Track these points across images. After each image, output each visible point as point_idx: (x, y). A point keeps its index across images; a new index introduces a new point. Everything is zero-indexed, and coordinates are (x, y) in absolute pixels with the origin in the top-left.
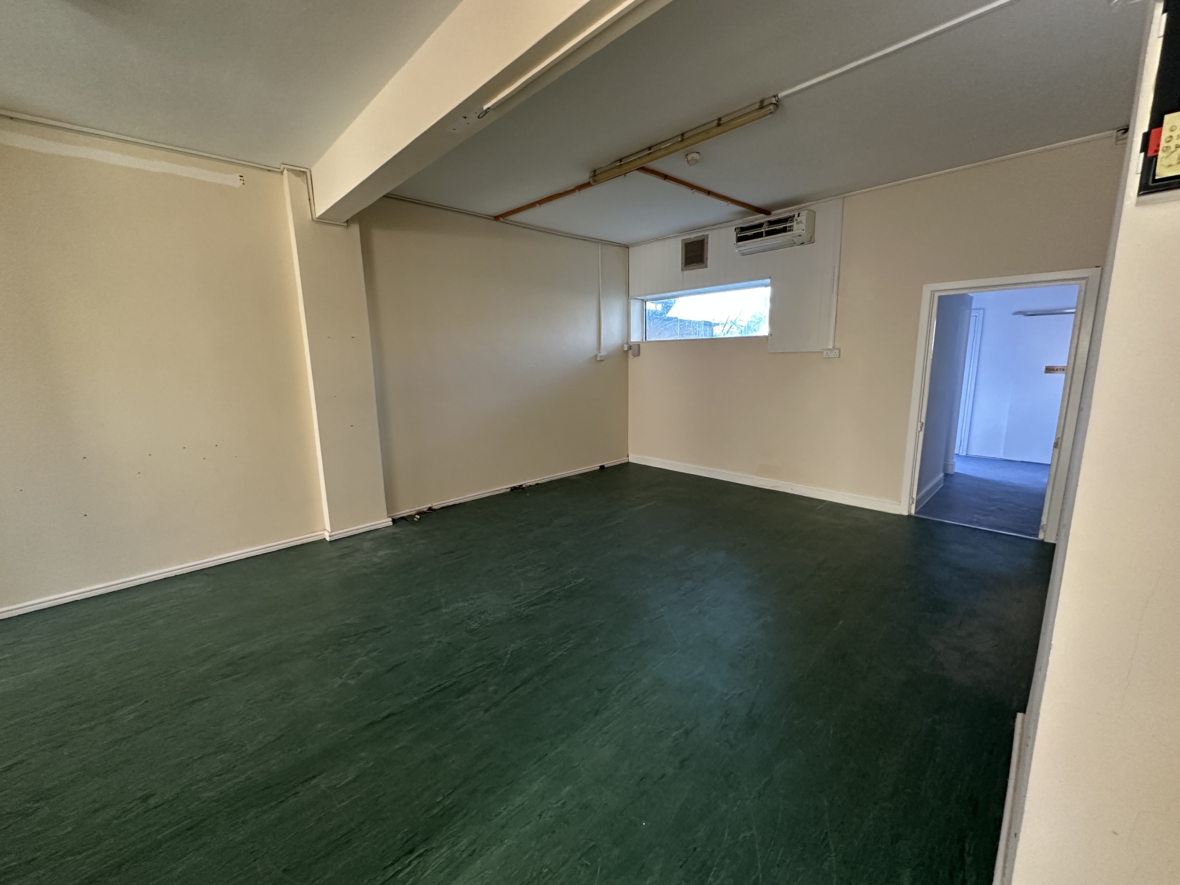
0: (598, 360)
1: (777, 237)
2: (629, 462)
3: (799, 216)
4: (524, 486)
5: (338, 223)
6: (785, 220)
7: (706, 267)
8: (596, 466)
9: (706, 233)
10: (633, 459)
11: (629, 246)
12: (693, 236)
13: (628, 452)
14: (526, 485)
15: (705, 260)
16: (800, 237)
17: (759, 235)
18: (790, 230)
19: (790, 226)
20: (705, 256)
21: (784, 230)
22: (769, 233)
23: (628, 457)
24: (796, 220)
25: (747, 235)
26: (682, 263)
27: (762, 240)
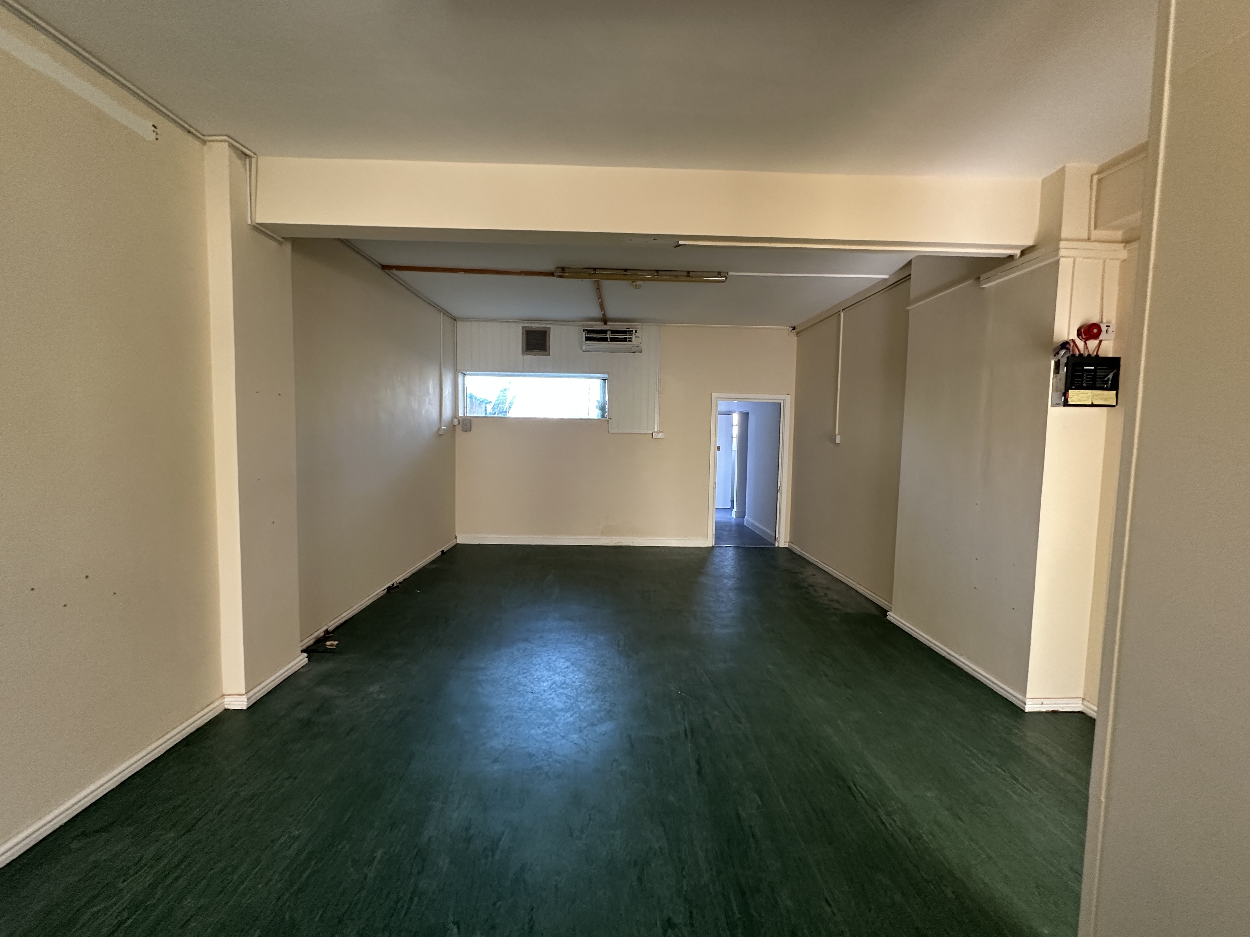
0: (439, 434)
1: (618, 344)
2: (457, 544)
3: (636, 332)
4: (395, 585)
5: (275, 236)
6: (625, 332)
7: (549, 355)
8: (438, 553)
9: (548, 326)
10: (463, 539)
11: (457, 319)
12: (535, 326)
13: (455, 533)
14: (397, 582)
15: (547, 348)
16: (637, 348)
17: (605, 339)
18: (630, 341)
19: (630, 338)
20: (547, 346)
21: (625, 340)
22: (613, 339)
23: (456, 538)
24: (635, 334)
25: (594, 337)
26: (523, 348)
27: (608, 344)
